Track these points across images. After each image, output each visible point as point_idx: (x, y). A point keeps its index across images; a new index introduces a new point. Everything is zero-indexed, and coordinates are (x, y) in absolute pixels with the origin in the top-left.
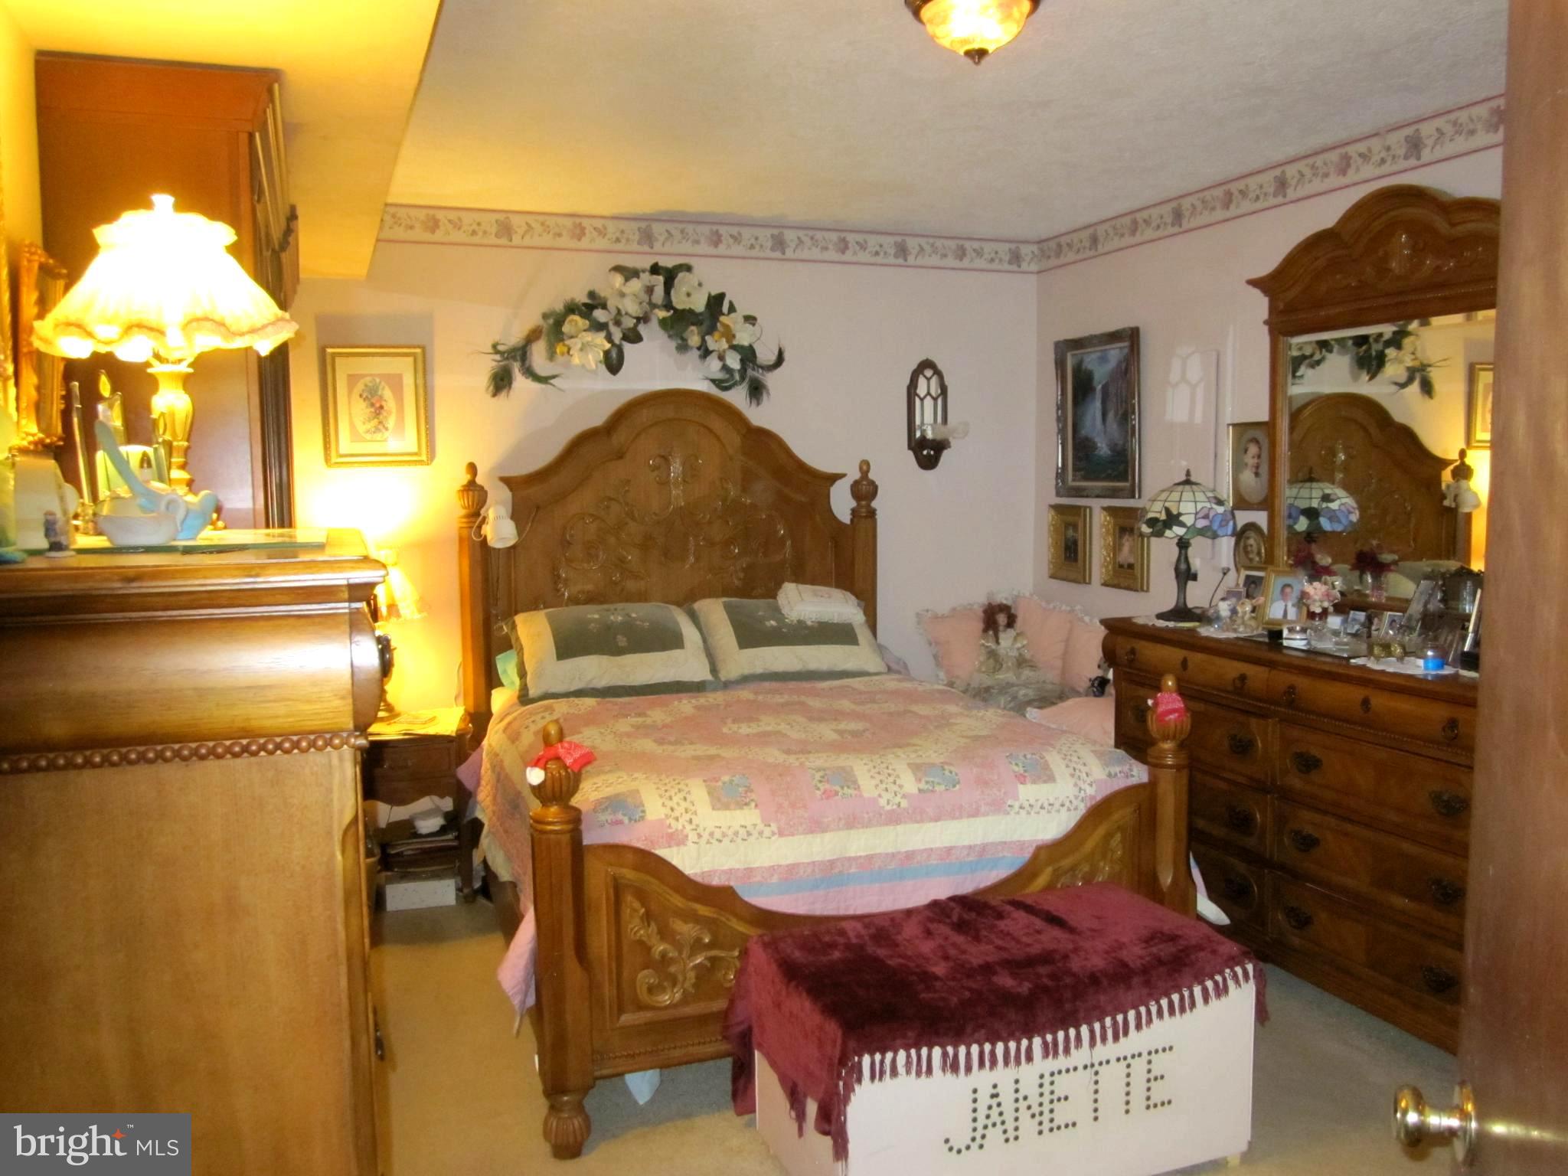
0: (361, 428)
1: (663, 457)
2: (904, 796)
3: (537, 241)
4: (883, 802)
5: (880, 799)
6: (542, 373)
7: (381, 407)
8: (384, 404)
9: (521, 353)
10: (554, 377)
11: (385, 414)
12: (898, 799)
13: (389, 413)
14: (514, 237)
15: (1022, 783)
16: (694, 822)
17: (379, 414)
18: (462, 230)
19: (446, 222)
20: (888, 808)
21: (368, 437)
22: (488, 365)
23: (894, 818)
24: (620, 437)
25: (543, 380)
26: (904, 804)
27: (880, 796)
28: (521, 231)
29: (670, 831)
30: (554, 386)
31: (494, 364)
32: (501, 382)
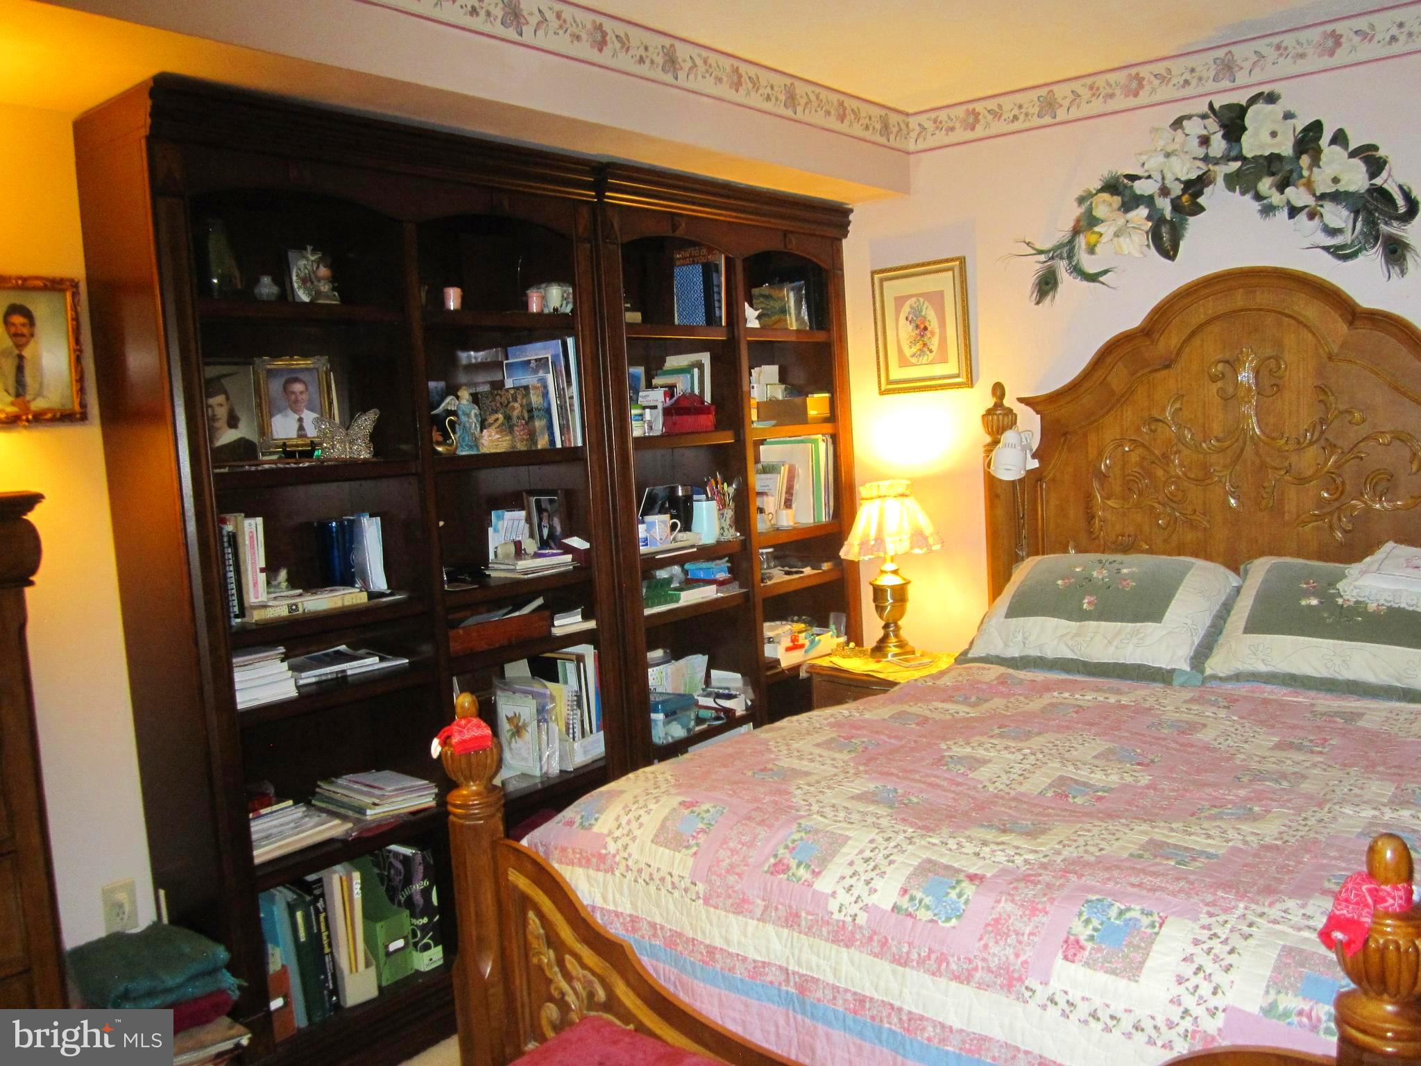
0: (908, 352)
1: (1227, 362)
2: (865, 908)
3: (1086, 110)
4: (833, 905)
5: (831, 899)
6: (1092, 270)
7: (925, 329)
8: (927, 324)
9: (1067, 249)
10: (1105, 272)
11: (929, 335)
12: (855, 909)
13: (933, 334)
14: (1059, 112)
15: (1066, 958)
16: (629, 850)
17: (923, 336)
18: (1003, 118)
19: (986, 113)
20: (836, 916)
21: (914, 360)
22: (1033, 267)
23: (842, 936)
24: (1171, 340)
25: (1092, 278)
26: (862, 919)
27: (834, 894)
28: (1066, 103)
29: (604, 851)
30: (1103, 284)
31: (1039, 266)
32: (1046, 285)
